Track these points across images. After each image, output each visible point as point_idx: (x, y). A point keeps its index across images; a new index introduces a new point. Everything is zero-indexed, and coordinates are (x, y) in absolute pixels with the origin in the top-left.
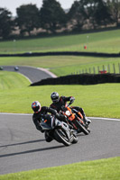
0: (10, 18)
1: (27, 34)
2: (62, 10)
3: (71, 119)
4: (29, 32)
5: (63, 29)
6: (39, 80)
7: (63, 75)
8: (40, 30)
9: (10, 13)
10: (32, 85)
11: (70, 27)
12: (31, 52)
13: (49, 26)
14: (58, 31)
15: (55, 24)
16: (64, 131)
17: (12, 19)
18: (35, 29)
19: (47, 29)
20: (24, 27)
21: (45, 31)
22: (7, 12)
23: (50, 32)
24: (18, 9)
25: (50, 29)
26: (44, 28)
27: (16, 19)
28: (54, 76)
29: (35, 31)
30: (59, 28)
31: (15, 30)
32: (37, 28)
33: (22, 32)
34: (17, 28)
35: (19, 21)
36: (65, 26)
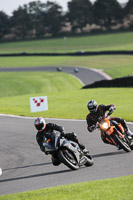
0: (60, 13)
1: (79, 31)
2: (118, 4)
3: (109, 133)
4: (81, 28)
5: (118, 26)
7: (118, 77)
8: (94, 26)
9: (60, 7)
10: (84, 88)
11: (126, 23)
12: (83, 51)
13: (103, 22)
14: (113, 28)
15: (110, 20)
16: (72, 153)
17: (63, 14)
18: (88, 26)
19: (102, 25)
20: (76, 23)
21: (99, 27)
22: (57, 7)
23: (104, 29)
24: (69, 3)
25: (105, 25)
26: (97, 24)
27: (68, 15)
28: (109, 78)
29: (88, 28)
30: (114, 24)
31: (65, 26)
32: (91, 24)
33: (74, 28)
34: (68, 24)
35: (70, 16)
36: (122, 22)
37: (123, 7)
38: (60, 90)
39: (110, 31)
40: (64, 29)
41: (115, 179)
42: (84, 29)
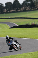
0: (3, 6)
1: (9, 12)
5: (20, 10)
6: (13, 27)
7: (20, 25)
8: (13, 10)
9: (3, 5)
10: (10, 28)
11: (22, 9)
12: (10, 18)
13: (15, 9)
15: (17, 8)
17: (4, 7)
18: (11, 10)
19: (15, 10)
20: (8, 10)
21: (14, 11)
23: (16, 11)
24: (6, 4)
26: (14, 10)
27: (5, 7)
28: (17, 25)
29: (11, 11)
30: (19, 10)
34: (5, 10)
35: (6, 7)
36: (21, 9)
37: (21, 5)
38: (3, 29)
39: (17, 12)
40: (4, 11)
41: (19, 54)
42: (10, 11)
